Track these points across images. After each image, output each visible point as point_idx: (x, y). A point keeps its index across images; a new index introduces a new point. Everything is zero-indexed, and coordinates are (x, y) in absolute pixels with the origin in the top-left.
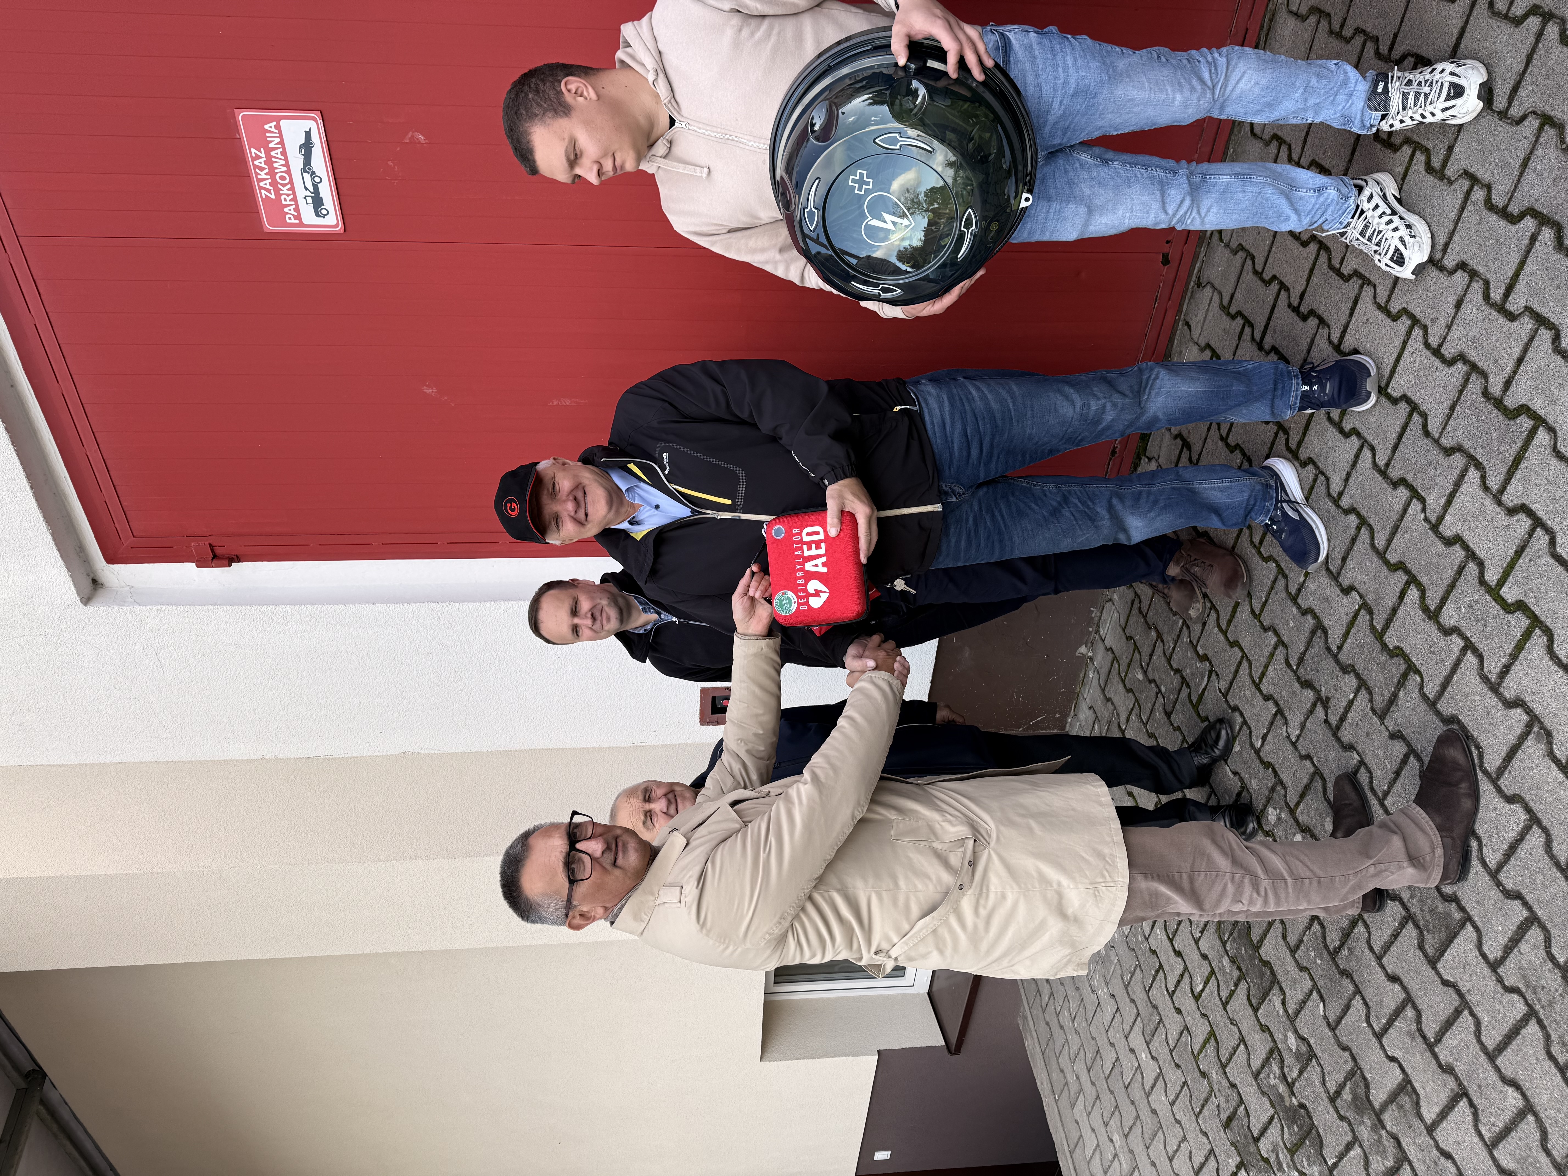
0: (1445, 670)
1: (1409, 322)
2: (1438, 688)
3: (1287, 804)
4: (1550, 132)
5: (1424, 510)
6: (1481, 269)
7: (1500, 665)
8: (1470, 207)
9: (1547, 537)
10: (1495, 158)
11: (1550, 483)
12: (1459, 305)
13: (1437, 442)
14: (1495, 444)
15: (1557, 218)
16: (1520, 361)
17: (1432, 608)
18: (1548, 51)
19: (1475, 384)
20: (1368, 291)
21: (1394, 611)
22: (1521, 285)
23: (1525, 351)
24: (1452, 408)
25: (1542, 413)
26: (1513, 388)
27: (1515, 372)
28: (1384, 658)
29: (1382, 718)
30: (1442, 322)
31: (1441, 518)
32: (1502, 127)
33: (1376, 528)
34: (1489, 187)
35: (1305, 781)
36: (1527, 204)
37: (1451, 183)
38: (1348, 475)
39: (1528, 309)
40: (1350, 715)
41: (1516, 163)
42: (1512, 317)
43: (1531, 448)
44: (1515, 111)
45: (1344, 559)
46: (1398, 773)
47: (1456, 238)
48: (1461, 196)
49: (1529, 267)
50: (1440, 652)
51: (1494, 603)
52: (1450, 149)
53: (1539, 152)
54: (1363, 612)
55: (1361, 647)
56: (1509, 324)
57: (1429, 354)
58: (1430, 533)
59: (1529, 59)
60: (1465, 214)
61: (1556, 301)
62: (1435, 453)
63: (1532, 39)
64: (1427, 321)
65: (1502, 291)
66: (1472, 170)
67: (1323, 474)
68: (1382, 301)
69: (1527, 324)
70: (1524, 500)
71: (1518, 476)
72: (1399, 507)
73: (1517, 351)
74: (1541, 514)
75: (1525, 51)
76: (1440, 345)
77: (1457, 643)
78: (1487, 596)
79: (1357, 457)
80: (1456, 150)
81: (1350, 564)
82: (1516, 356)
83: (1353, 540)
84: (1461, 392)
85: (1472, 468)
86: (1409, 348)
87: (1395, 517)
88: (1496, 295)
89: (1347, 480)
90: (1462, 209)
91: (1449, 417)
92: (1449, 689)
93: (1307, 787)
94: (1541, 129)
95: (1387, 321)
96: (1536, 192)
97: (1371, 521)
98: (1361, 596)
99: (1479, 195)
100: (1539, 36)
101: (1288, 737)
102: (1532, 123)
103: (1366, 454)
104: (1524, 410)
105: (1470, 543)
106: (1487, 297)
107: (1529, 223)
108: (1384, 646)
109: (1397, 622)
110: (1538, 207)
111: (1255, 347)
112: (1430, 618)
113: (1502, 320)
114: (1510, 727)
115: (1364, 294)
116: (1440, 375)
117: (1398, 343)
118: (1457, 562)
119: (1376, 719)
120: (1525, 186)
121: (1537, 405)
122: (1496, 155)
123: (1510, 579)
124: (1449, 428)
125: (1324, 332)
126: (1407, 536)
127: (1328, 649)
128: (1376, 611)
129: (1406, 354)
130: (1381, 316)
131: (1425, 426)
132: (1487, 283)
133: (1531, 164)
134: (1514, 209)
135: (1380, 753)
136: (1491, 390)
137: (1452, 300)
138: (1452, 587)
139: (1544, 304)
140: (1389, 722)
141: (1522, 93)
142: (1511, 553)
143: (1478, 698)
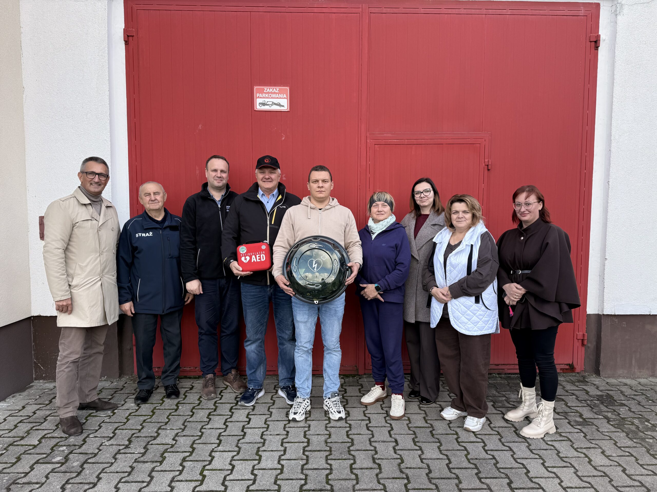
0: (168, 469)
1: (266, 427)
2: (160, 470)
3: (73, 451)
4: (328, 436)
5: (216, 447)
6: (289, 436)
7: (181, 479)
8: (302, 428)
9: (229, 473)
10: (316, 429)
11: (245, 468)
12: (277, 435)
13: (238, 443)
14: (247, 454)
15: (310, 444)
16: (272, 451)
17: (186, 459)
18: (343, 430)
19: (260, 445)
20: (269, 416)
21: (178, 452)
22: (290, 444)
23: (275, 451)
24: (250, 443)
25: (262, 459)
26: (264, 452)
27: (268, 451)
28: (158, 455)
29: (135, 462)
30: (271, 433)
31: (216, 451)
32: (324, 428)
33: (201, 439)
34: (309, 430)
35: (89, 452)
36: (310, 438)
37: (306, 423)
38: (213, 429)
39: (286, 448)
40: (129, 455)
41: (318, 433)
42: (282, 445)
43: (251, 461)
44: (328, 429)
45: (184, 436)
46: (117, 472)
47: (293, 429)
48: (304, 426)
49: (296, 444)
50: (173, 466)
51: (200, 471)
52: (313, 420)
53: (322, 436)
54: (170, 446)
55: (157, 449)
56: (280, 445)
57: (261, 433)
58: (210, 451)
59: (340, 427)
60: (300, 428)
61: (291, 451)
62: (235, 444)
63: (344, 426)
64: (269, 430)
65: (287, 441)
66: (311, 426)
67: (208, 423)
68: (268, 420)
69: (283, 449)
70: (236, 465)
71: (242, 462)
72: (212, 442)
73: (275, 449)
74: (235, 470)
75: (341, 426)
76: (265, 435)
77: (181, 468)
78: (201, 469)
79: (220, 429)
80: (314, 421)
81: (184, 438)
82: (273, 450)
83: (193, 436)
84: (255, 443)
85: (236, 452)
86: (259, 429)
87: (209, 442)
88: (285, 441)
89: (210, 429)
90: (301, 427)
91: (247, 443)
92: (162, 472)
93: (86, 454)
94: (327, 434)
95: (263, 422)
96: (313, 439)
97: (202, 438)
98: (175, 443)
99: (306, 429)
100: (346, 427)
101: (103, 443)
102: (328, 433)
103: (223, 430)
104: (260, 456)
105: (214, 460)
106: (283, 439)
107: (306, 440)
108: (163, 454)
109: (174, 454)
110: (310, 441)
111: (235, 397)
112: (182, 460)
113: (280, 444)
114: (162, 489)
115: (267, 415)
116: (257, 437)
117: (259, 426)
118: (206, 459)
119: (133, 461)
120: (314, 436)
121: (263, 458)
122: (317, 429)
123: (210, 471)
124: (244, 444)
125: (251, 410)
126: (205, 447)
127: (149, 442)
128: (173, 448)
129: (258, 429)
130: (264, 421)
131: (241, 439)
132: (287, 438)
133: (319, 436)
134: (307, 436)
135: (121, 466)
136: (260, 448)
137: (278, 433)
138: (197, 461)
139: (289, 450)
140: (135, 465)
141: (333, 428)
142: (219, 468)
143: (166, 479)
